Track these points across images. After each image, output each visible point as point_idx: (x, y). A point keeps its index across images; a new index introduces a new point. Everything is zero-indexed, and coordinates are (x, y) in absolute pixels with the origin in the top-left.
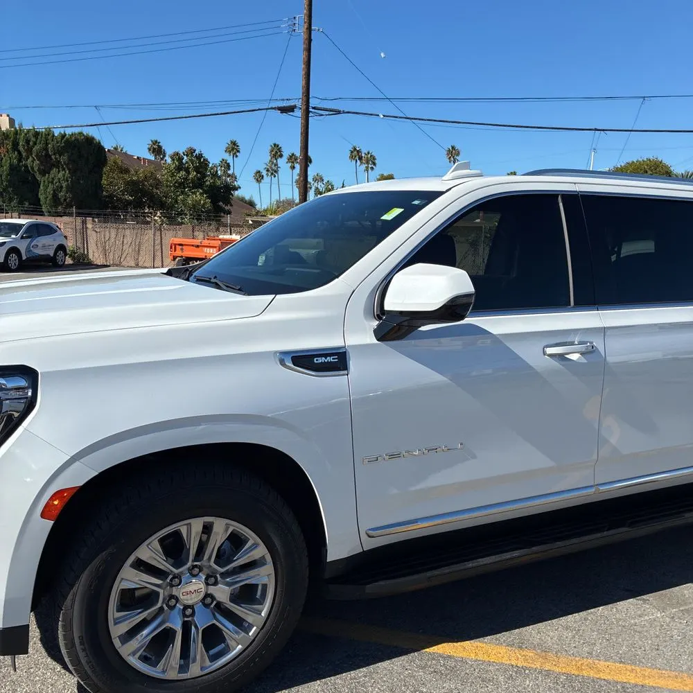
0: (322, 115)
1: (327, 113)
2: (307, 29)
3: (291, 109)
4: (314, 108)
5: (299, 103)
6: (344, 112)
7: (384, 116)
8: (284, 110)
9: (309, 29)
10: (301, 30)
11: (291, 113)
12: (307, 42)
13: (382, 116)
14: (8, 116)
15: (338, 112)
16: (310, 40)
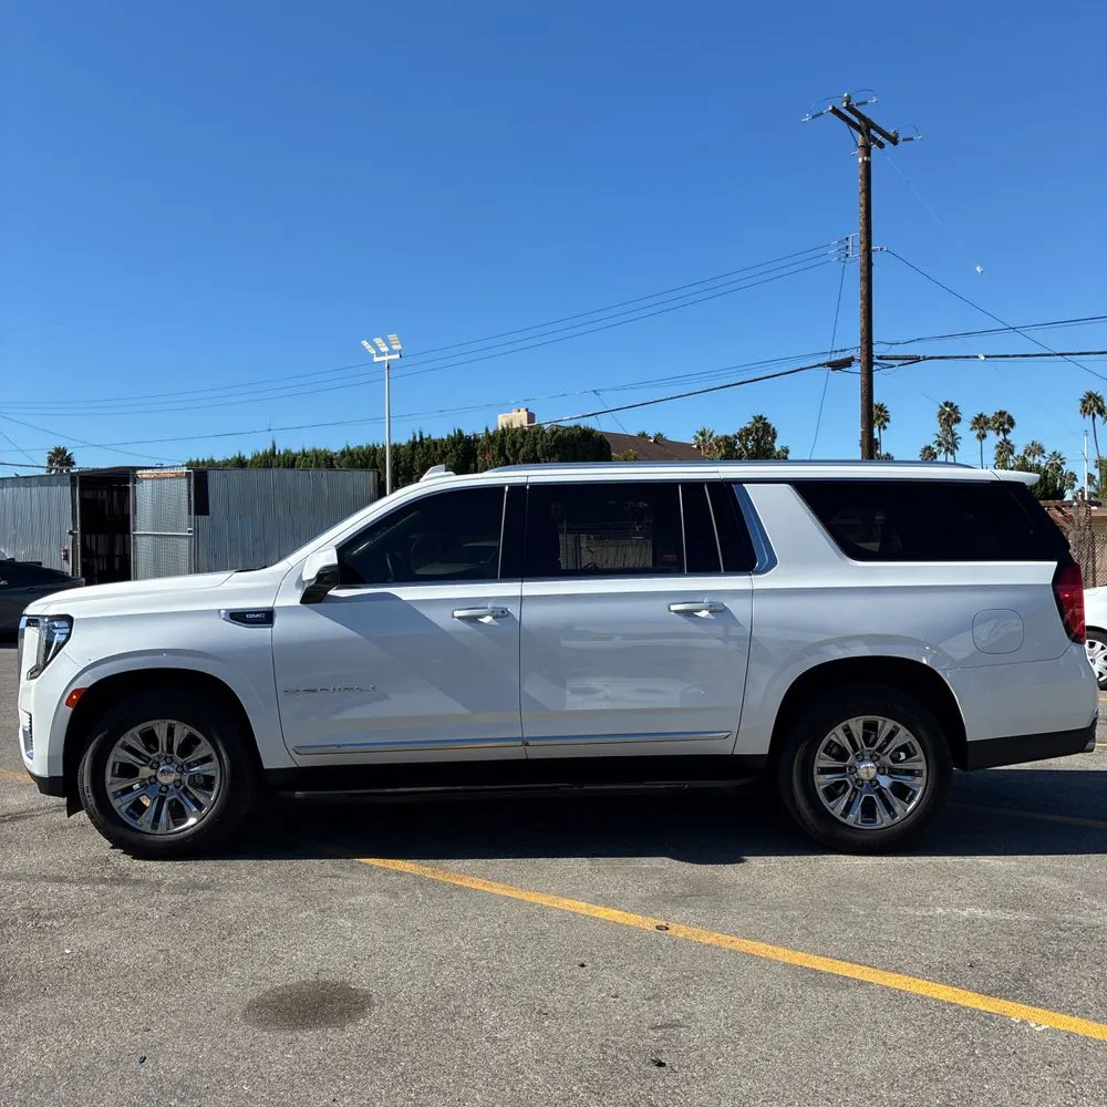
0: (892, 366)
1: (900, 362)
2: (864, 251)
3: (847, 363)
4: (880, 358)
5: (857, 354)
6: (925, 358)
7: (986, 357)
8: (837, 366)
9: (868, 251)
10: (856, 254)
11: (847, 369)
12: (865, 268)
13: (983, 358)
14: (527, 410)
15: (917, 359)
16: (868, 265)
